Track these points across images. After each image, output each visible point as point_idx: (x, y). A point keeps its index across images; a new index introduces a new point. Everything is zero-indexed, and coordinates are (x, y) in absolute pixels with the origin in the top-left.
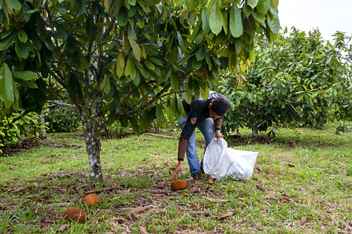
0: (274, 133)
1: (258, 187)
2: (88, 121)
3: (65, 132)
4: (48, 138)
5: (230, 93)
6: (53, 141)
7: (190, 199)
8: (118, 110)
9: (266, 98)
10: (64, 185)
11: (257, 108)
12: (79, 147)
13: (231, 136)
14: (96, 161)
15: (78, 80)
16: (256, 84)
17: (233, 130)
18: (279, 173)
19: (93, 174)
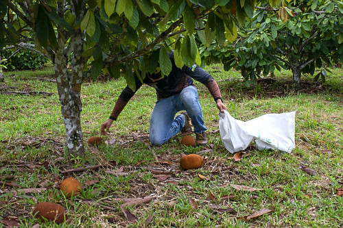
0: (323, 76)
1: (304, 170)
2: (64, 71)
3: (29, 69)
4: (7, 81)
5: (263, 20)
6: (13, 85)
7: (207, 186)
8: (105, 56)
9: (315, 28)
10: (32, 158)
11: (301, 41)
12: (50, 95)
13: (263, 80)
14: (74, 127)
15: (50, 16)
16: (300, 8)
17: (265, 73)
18: (334, 146)
19: (71, 146)
